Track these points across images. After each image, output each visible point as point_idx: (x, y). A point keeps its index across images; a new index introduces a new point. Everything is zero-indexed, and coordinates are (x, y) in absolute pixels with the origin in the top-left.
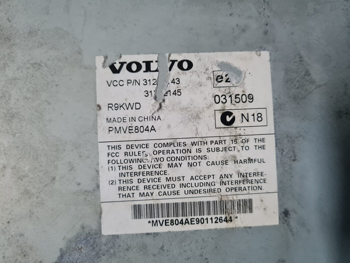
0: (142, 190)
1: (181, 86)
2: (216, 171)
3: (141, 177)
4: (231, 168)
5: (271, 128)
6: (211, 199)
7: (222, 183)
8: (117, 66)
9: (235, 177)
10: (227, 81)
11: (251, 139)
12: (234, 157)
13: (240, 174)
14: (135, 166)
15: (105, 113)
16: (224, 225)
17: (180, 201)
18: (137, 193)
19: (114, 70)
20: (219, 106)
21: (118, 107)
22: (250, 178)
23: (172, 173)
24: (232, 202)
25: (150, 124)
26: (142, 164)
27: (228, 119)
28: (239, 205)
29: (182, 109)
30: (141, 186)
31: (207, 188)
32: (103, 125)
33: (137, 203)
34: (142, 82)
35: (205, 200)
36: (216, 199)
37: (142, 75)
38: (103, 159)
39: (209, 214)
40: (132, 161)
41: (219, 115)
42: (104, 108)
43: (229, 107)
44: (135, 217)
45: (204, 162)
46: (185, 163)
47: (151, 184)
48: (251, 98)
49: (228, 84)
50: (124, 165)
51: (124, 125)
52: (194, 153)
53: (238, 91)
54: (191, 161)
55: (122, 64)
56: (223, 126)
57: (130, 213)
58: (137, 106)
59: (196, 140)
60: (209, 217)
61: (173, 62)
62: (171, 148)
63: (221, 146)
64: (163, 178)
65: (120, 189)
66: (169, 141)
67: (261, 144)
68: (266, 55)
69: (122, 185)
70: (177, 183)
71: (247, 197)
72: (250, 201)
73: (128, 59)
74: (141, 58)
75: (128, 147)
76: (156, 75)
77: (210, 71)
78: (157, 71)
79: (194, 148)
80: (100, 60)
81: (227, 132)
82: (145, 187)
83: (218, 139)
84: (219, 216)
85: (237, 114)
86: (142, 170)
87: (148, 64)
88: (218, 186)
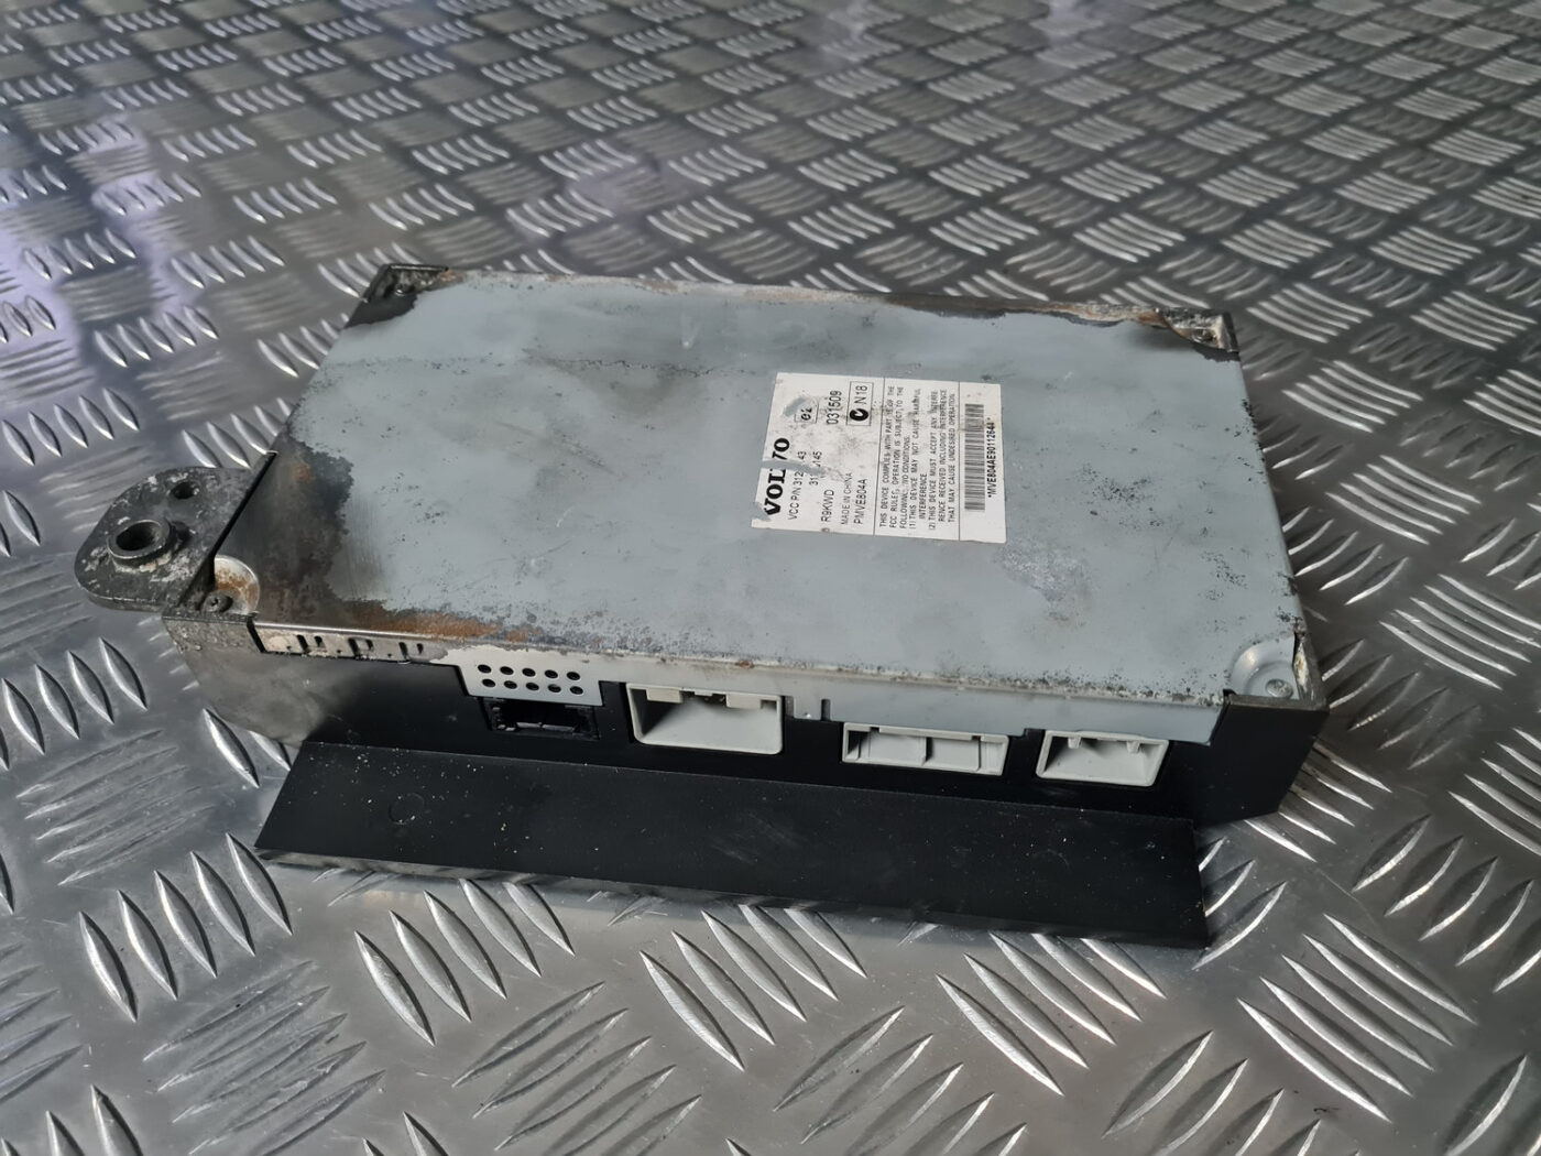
0: (946, 498)
1: (807, 449)
2: (925, 433)
3: (927, 498)
4: (925, 418)
5: (878, 381)
6: (963, 439)
7: (943, 426)
8: (770, 507)
9: (937, 415)
10: (810, 411)
11: (890, 398)
12: (910, 413)
13: (934, 409)
14: (910, 503)
15: (834, 524)
16: (998, 431)
17: (963, 467)
18: (948, 504)
19: (777, 509)
20: (842, 421)
21: (827, 511)
22: (939, 403)
23: (924, 468)
24: (967, 420)
25: (855, 484)
26: (909, 496)
27: (860, 414)
28: (972, 415)
29: (840, 451)
30: (938, 499)
31: (947, 441)
32: (850, 528)
33: (963, 506)
34: (798, 486)
35: (963, 444)
36: (963, 434)
37: (787, 486)
38: (898, 532)
39: (983, 442)
40: (904, 505)
41: (854, 422)
42: (826, 525)
43: (845, 412)
44: (983, 509)
45: (912, 440)
46: (912, 457)
47: (937, 489)
48: (834, 393)
49: (814, 411)
50: (908, 513)
51: (854, 507)
52: (901, 448)
53: (824, 404)
54: (911, 451)
55: (767, 502)
56: (868, 419)
57: (975, 514)
58: (829, 497)
59: (883, 444)
60: (986, 442)
61: (774, 455)
62: (891, 468)
63: (894, 424)
64: (929, 478)
65: (941, 520)
66: (881, 468)
67: (896, 391)
68: (780, 376)
69: (937, 517)
70: (939, 466)
71: (963, 411)
72: (967, 405)
73: (761, 496)
74: (764, 484)
75: (884, 505)
76: (789, 473)
77: (794, 424)
78: (784, 472)
79: (894, 447)
80: (758, 523)
81: (877, 419)
82: (942, 495)
83: (884, 428)
84: (986, 434)
85: (854, 407)
86: (918, 496)
87: (771, 478)
88: (946, 431)
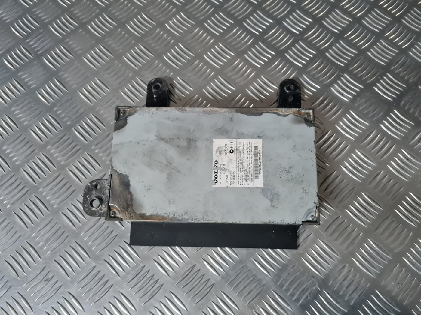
0: (251, 176)
1: (222, 164)
2: (246, 155)
3: (247, 176)
4: (246, 151)
5: (235, 140)
6: (254, 157)
7: (249, 154)
8: (216, 181)
9: (248, 150)
10: (221, 151)
11: (238, 145)
12: (242, 150)
13: (247, 149)
14: (244, 177)
15: (229, 185)
16: (261, 154)
17: (254, 166)
18: (251, 177)
19: (217, 182)
20: (228, 154)
21: (227, 182)
22: (249, 146)
23: (246, 167)
24: (255, 151)
25: (232, 173)
26: (243, 175)
27: (232, 151)
28: (256, 150)
29: (228, 163)
30: (249, 176)
31: (251, 158)
32: (232, 186)
33: (254, 177)
34: (220, 174)
35: (254, 159)
36: (254, 156)
37: (218, 174)
38: (242, 186)
39: (258, 158)
40: (242, 178)
41: (231, 154)
42: (227, 185)
43: (228, 151)
44: (258, 178)
45: (243, 159)
46: (244, 164)
47: (249, 173)
48: (226, 145)
49: (222, 151)
50: (243, 181)
51: (232, 180)
52: (241, 161)
53: (224, 148)
54: (243, 162)
55: (215, 180)
56: (233, 153)
57: (257, 179)
58: (227, 176)
59: (237, 160)
60: (259, 158)
61: (215, 166)
62: (239, 167)
63: (239, 154)
64: (247, 170)
65: (250, 182)
66: (237, 168)
67: (239, 143)
68: (214, 140)
69: (249, 181)
70: (249, 166)
71: (254, 147)
72: (255, 146)
73: (214, 178)
74: (214, 175)
75: (238, 179)
76: (219, 171)
77: (218, 156)
78: (217, 170)
79: (240, 161)
80: (214, 186)
81: (235, 152)
82: (250, 175)
83: (237, 154)
84: (259, 155)
85: (231, 149)
86: (245, 175)
87: (215, 173)
88: (250, 155)
